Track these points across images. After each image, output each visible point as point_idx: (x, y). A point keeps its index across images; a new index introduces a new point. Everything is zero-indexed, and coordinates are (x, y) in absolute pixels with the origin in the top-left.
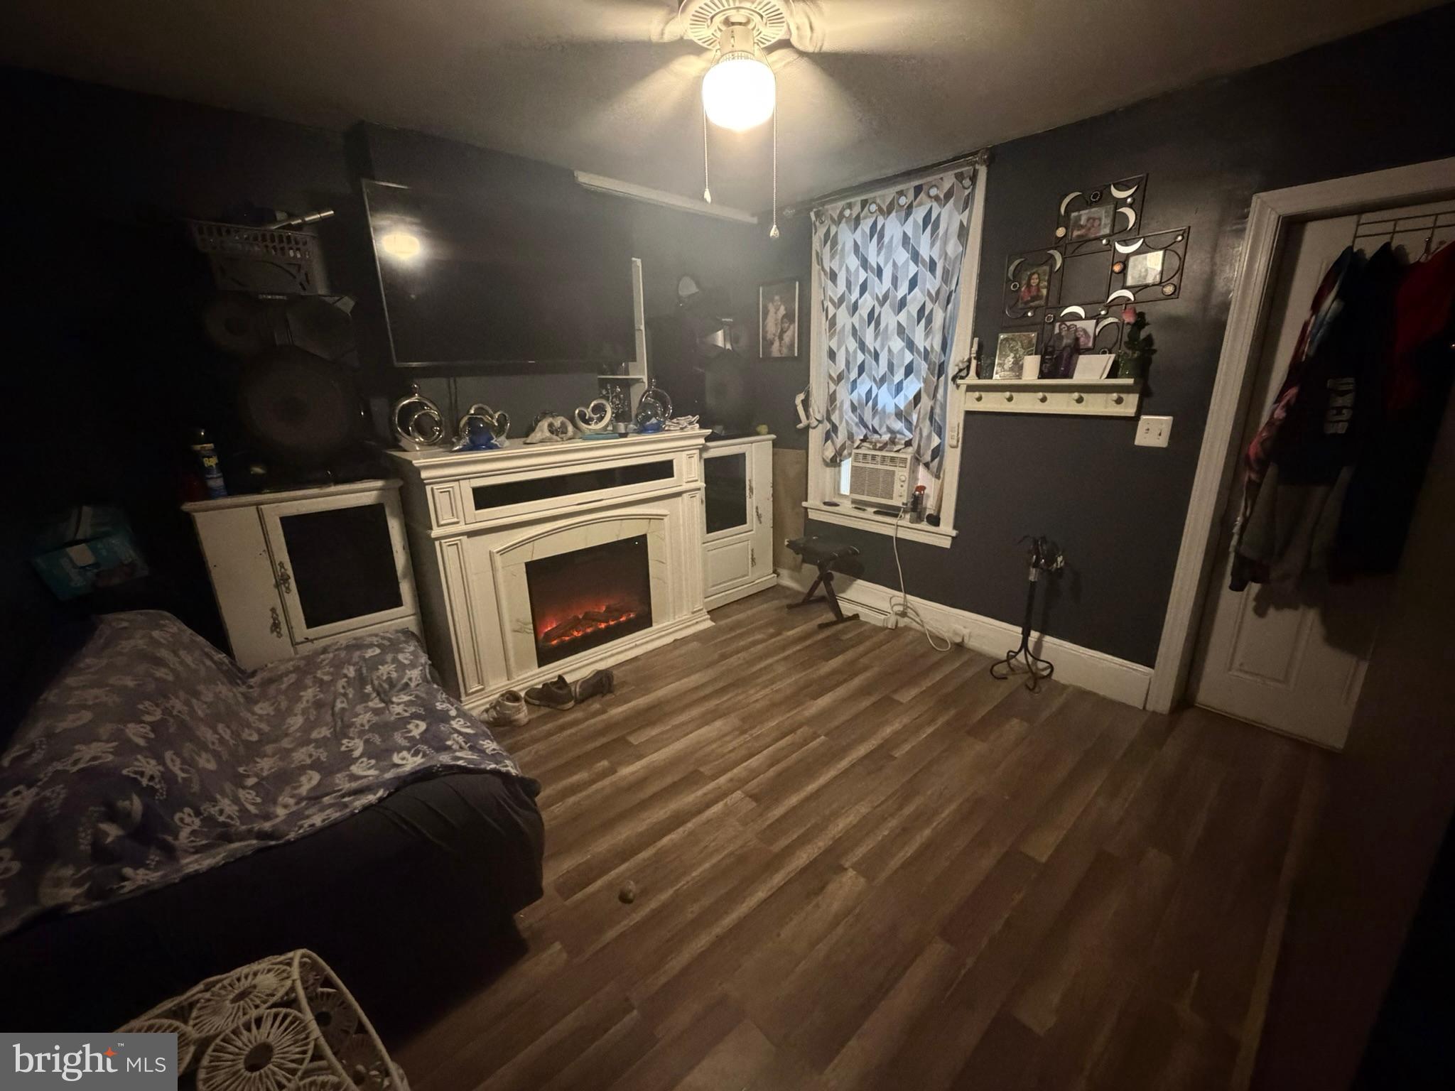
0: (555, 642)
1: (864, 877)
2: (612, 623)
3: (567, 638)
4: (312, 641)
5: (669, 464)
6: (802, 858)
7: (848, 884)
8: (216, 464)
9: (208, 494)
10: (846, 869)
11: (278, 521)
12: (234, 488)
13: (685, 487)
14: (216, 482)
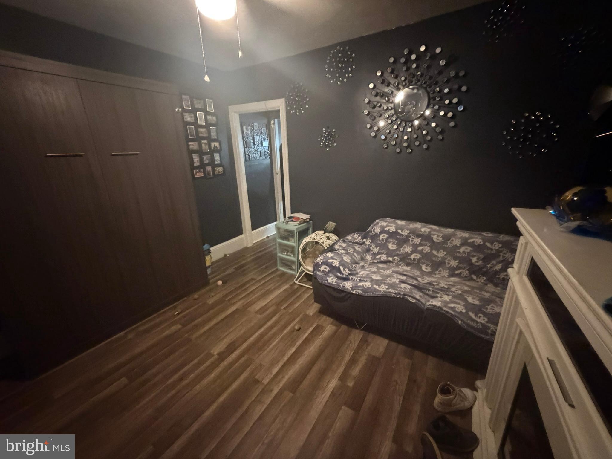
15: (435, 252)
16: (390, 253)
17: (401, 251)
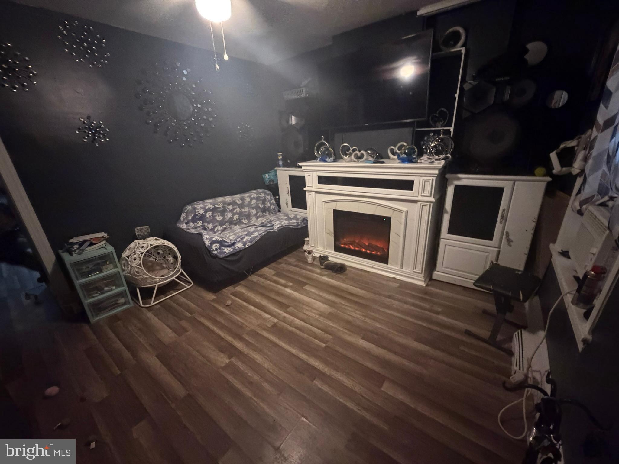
0: (342, 246)
1: (224, 366)
2: (368, 252)
3: (347, 247)
4: (293, 211)
5: (412, 182)
6: (238, 344)
7: (222, 360)
8: (281, 159)
9: (279, 167)
10: (230, 359)
11: (288, 176)
12: (284, 166)
13: (420, 198)
14: (281, 163)
15: (243, 210)
16: (221, 223)
17: (227, 218)
